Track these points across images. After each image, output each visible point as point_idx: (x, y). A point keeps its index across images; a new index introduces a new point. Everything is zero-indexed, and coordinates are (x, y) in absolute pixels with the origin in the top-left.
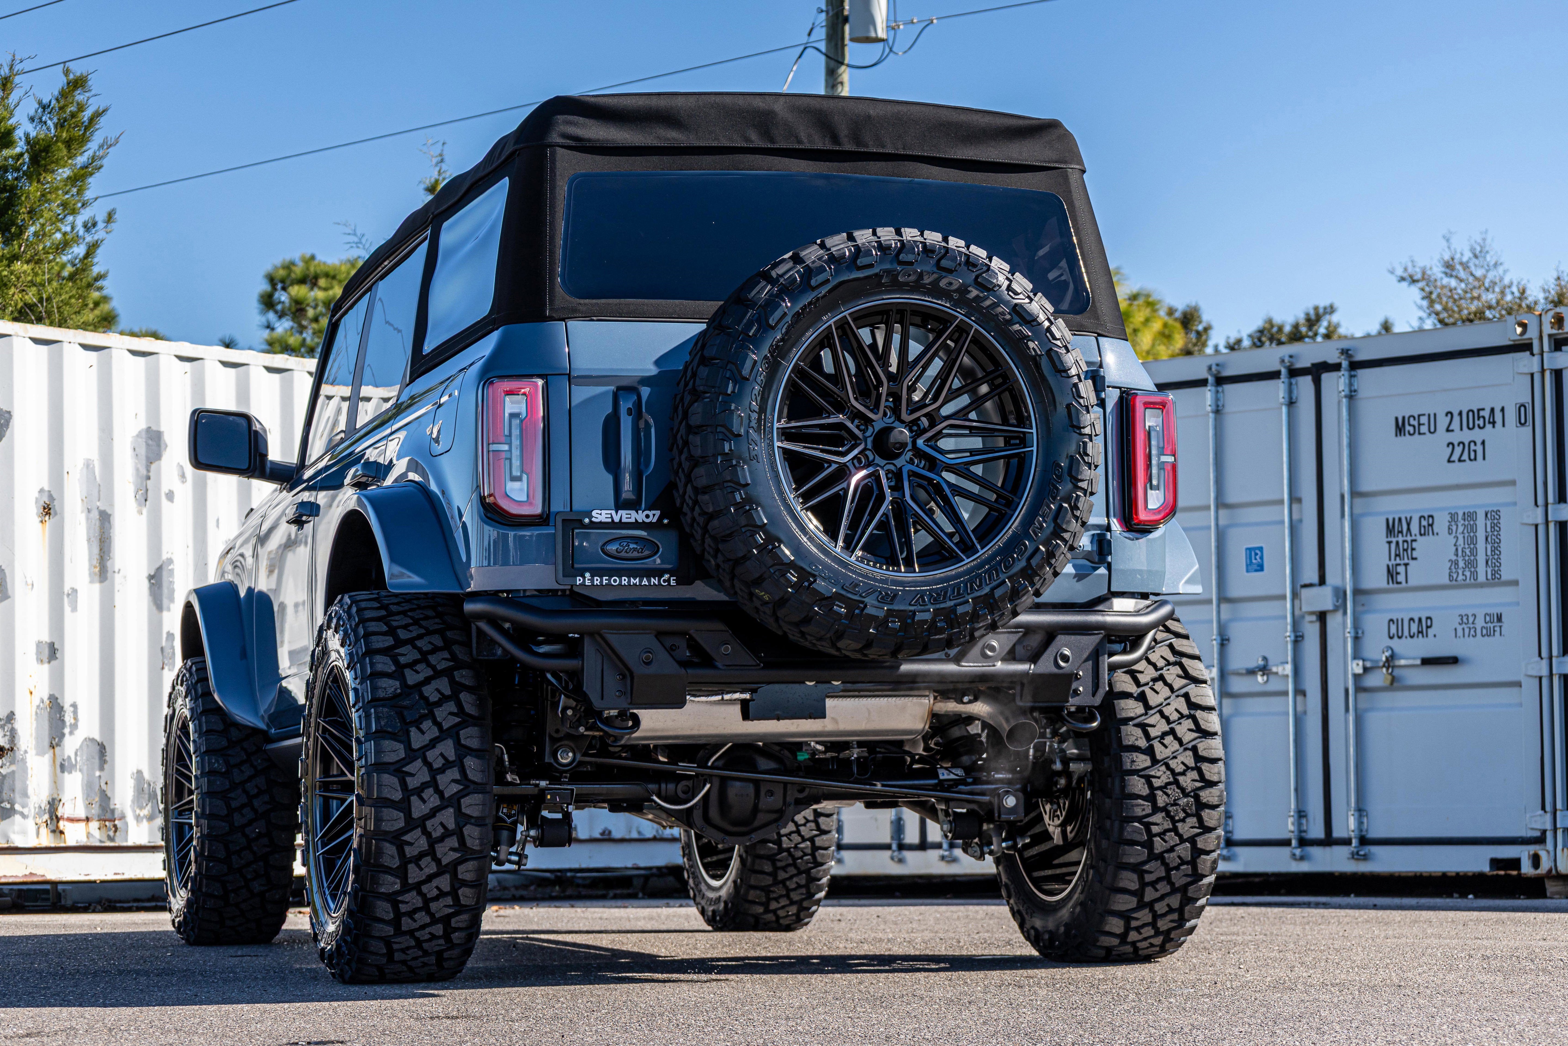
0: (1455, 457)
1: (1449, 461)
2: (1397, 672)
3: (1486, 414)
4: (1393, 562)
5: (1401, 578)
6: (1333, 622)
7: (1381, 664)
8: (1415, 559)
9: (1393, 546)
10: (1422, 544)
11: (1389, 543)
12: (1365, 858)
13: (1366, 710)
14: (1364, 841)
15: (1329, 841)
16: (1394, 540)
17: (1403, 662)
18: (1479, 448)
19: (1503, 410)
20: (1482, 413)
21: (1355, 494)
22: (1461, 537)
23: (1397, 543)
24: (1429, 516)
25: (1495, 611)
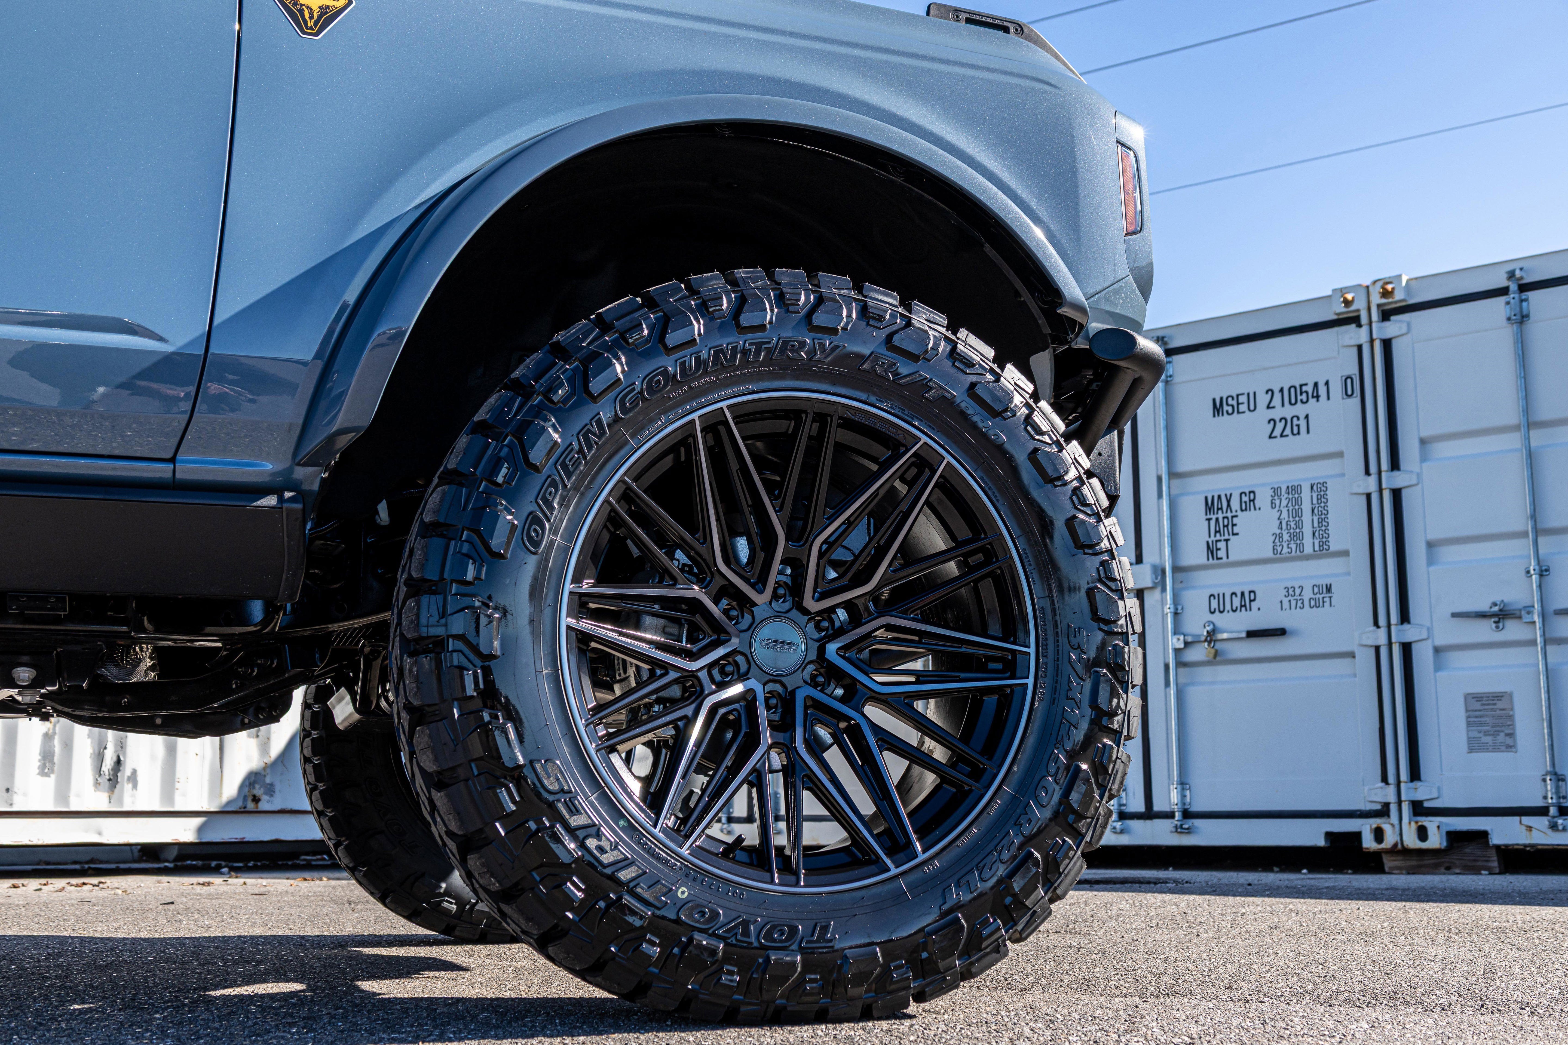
0: (1277, 432)
1: (1270, 437)
2: (1218, 646)
3: (1309, 388)
4: (1213, 538)
5: (1221, 554)
6: (1151, 599)
7: (1203, 638)
8: (1237, 534)
9: (1213, 523)
10: (1243, 520)
11: (1209, 520)
12: (1189, 831)
13: (1186, 685)
14: (1187, 814)
15: (1149, 814)
16: (1214, 517)
17: (1225, 636)
18: (1303, 423)
19: (1327, 383)
20: (1304, 388)
21: (1173, 475)
22: (1285, 511)
23: (1217, 519)
24: (1250, 492)
25: (1325, 581)
